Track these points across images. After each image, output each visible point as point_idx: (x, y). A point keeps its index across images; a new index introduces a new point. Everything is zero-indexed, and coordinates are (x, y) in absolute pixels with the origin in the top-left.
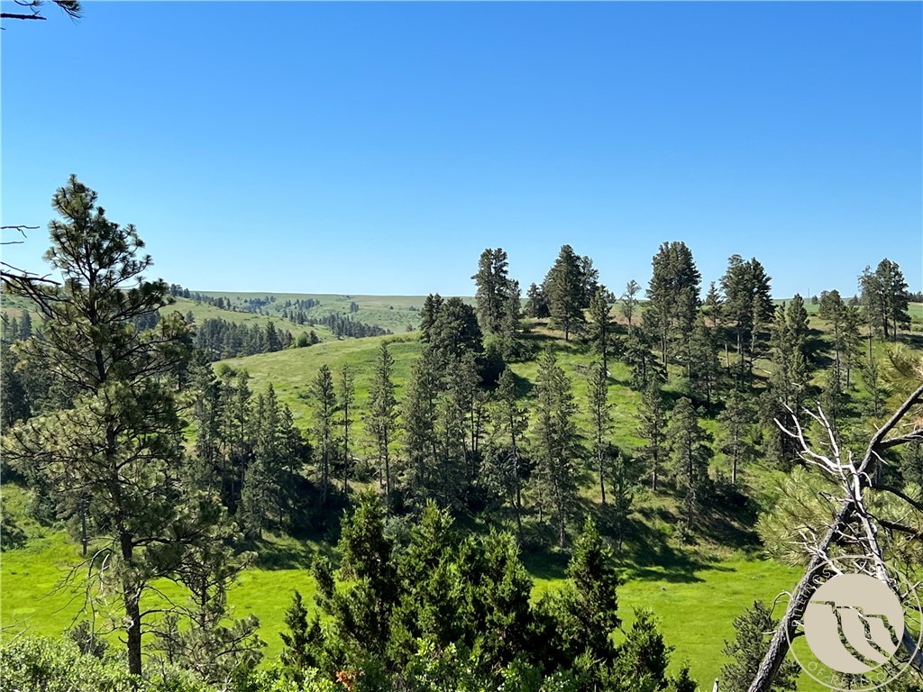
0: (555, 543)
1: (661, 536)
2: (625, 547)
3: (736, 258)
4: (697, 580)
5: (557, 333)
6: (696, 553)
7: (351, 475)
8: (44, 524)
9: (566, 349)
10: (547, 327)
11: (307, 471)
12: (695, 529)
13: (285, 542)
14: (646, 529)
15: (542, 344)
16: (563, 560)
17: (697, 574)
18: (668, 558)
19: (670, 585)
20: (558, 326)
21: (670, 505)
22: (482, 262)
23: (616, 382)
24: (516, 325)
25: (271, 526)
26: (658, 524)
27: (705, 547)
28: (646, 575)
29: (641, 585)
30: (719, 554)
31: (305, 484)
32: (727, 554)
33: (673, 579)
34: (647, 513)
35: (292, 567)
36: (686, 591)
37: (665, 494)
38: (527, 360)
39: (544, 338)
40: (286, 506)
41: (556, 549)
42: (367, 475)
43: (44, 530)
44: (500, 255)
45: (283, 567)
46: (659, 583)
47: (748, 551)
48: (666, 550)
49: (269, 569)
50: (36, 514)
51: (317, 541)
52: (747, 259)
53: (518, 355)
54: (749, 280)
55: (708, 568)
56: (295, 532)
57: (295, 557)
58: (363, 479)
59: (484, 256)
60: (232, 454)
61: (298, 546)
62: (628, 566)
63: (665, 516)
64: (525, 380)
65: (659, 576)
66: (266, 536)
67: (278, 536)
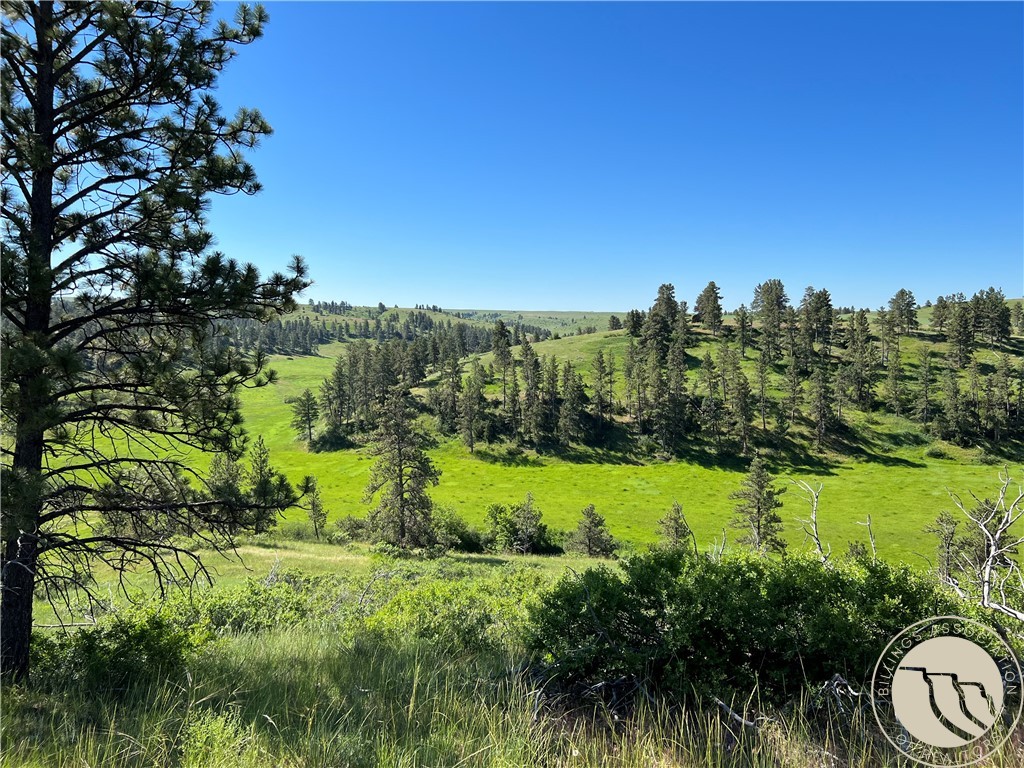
0: (741, 451)
1: (802, 448)
2: (783, 454)
3: (810, 289)
4: (833, 474)
5: (707, 331)
6: (826, 458)
7: (611, 411)
8: (445, 435)
9: (715, 340)
10: (700, 328)
11: (589, 409)
12: (822, 445)
13: (582, 448)
14: (794, 445)
15: (700, 338)
16: (748, 461)
17: (831, 470)
18: (809, 461)
19: (817, 477)
20: (709, 328)
21: (805, 430)
22: (659, 292)
23: (750, 359)
24: (685, 326)
25: (573, 439)
26: (798, 441)
27: (830, 455)
28: (802, 471)
29: (800, 477)
30: (840, 459)
31: (588, 416)
32: (847, 460)
33: (819, 473)
34: (793, 435)
35: (590, 463)
36: (826, 480)
37: (800, 424)
38: (694, 346)
39: (700, 334)
40: (580, 428)
41: (742, 455)
42: (622, 411)
43: (446, 438)
44: (670, 288)
45: (585, 462)
46: (811, 476)
47: (856, 458)
48: (807, 456)
49: (578, 463)
50: (441, 430)
51: (601, 448)
52: (817, 290)
53: (688, 344)
54: (822, 300)
55: (838, 467)
56: (587, 443)
57: (590, 456)
58: (619, 414)
59: (661, 288)
60: (543, 398)
61: (590, 450)
62: (790, 466)
63: (803, 436)
64: (695, 358)
65: (809, 472)
66: (571, 444)
67: (578, 444)
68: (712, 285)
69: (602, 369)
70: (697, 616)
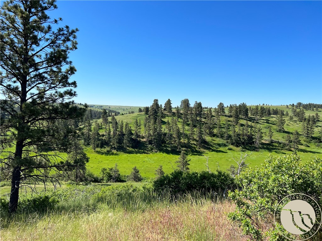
1: (194, 148)
2: (189, 150)
3: (196, 102)
5: (168, 113)
6: (201, 151)
7: (140, 138)
8: (86, 146)
9: (170, 116)
10: (166, 112)
11: (133, 137)
12: (200, 147)
13: (131, 149)
15: (166, 115)
16: (180, 152)
17: (202, 154)
18: (196, 151)
20: (168, 112)
21: (195, 143)
23: (180, 122)
24: (161, 112)
25: (128, 146)
26: (193, 146)
27: (202, 150)
28: (194, 154)
29: (194, 156)
30: (205, 151)
31: (133, 139)
32: (206, 151)
33: (199, 155)
34: (192, 144)
36: (201, 157)
37: (194, 141)
38: (164, 118)
39: (166, 114)
40: (130, 143)
41: (178, 150)
42: (143, 138)
43: (86, 147)
44: (157, 100)
45: (132, 154)
46: (197, 156)
47: (209, 150)
48: (196, 150)
49: (129, 154)
50: (84, 144)
51: (137, 149)
52: (198, 102)
53: (162, 117)
54: (199, 105)
55: (204, 153)
56: (132, 147)
57: (133, 152)
58: (142, 138)
59: (154, 100)
60: (119, 133)
61: (133, 150)
62: (191, 153)
63: (195, 144)
64: (165, 121)
65: (196, 155)
66: (127, 148)
67: (130, 148)
68: (169, 100)
69: (137, 124)
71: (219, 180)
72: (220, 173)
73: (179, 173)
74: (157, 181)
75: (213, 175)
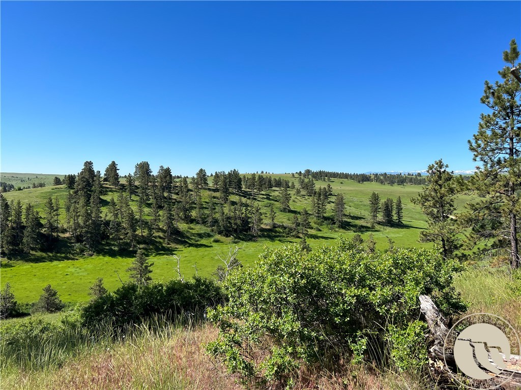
0: (131, 247)
1: (160, 243)
2: (151, 247)
3: (162, 167)
4: (174, 254)
5: (112, 187)
6: (171, 247)
7: (58, 231)
9: (116, 191)
10: (108, 185)
11: (43, 231)
12: (169, 241)
13: (39, 254)
14: (156, 242)
15: (108, 190)
16: (135, 252)
17: (173, 252)
18: (164, 249)
19: (167, 256)
20: (113, 184)
21: (161, 234)
22: (85, 165)
23: (134, 201)
24: (99, 184)
25: (33, 249)
26: (158, 240)
27: (173, 245)
28: (160, 254)
29: (159, 257)
30: (177, 247)
31: (42, 235)
32: (180, 247)
33: (167, 255)
34: (155, 237)
35: (44, 262)
36: (171, 257)
37: (159, 231)
38: (105, 194)
39: (108, 188)
40: (37, 242)
41: (131, 249)
44: (90, 163)
45: (41, 262)
46: (164, 256)
47: (184, 245)
48: (163, 247)
49: (36, 263)
51: (51, 253)
52: (165, 167)
53: (101, 193)
54: (167, 172)
55: (176, 251)
56: (42, 250)
57: (44, 258)
58: (63, 232)
59: (85, 163)
60: (12, 226)
61: (44, 255)
62: (154, 252)
63: (160, 237)
64: (106, 200)
65: (164, 254)
66: (31, 252)
67: (37, 252)
68: (114, 162)
69: (51, 208)
70: (145, 303)
71: (196, 292)
72: (198, 280)
73: (130, 289)
74: (90, 307)
75: (187, 286)
